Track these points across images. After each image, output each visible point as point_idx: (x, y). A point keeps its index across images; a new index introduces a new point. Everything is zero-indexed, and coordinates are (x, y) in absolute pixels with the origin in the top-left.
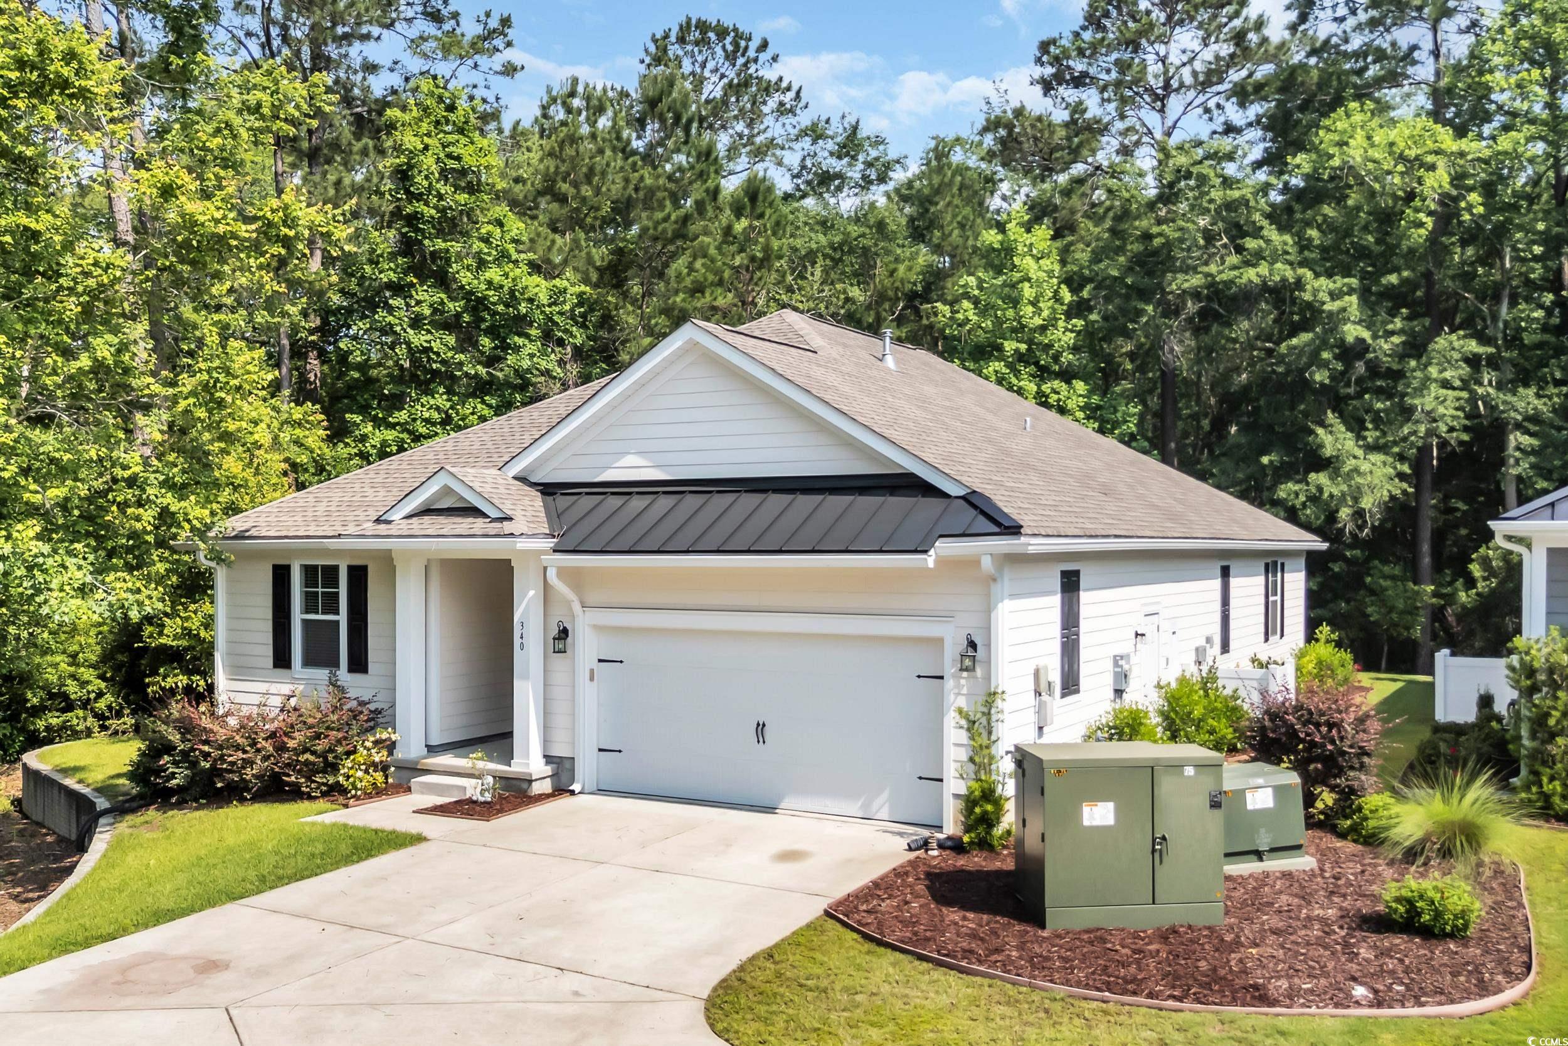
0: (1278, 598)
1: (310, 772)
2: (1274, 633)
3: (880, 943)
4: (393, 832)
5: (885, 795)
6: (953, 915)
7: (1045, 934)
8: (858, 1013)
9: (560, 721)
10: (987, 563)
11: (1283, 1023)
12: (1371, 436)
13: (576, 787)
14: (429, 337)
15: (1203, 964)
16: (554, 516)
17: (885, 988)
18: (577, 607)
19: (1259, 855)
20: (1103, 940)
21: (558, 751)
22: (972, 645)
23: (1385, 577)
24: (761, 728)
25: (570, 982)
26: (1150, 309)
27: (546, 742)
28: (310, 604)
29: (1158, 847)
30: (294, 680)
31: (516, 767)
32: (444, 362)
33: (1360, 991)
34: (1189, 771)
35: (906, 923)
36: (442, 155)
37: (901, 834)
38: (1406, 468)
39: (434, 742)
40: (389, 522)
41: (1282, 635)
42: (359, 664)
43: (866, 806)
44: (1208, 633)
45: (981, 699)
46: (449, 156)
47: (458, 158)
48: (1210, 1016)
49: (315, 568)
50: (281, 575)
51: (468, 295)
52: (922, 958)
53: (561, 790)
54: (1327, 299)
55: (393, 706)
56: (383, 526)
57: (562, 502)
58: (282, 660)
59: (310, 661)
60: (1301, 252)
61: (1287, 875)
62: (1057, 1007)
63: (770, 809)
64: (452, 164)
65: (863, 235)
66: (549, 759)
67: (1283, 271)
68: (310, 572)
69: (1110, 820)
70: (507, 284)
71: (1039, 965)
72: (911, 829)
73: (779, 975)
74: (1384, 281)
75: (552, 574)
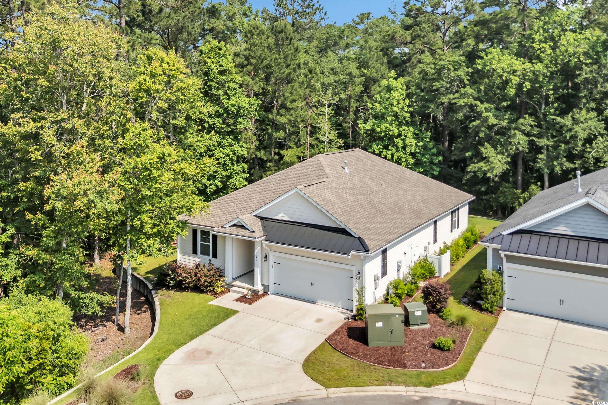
0: (457, 218)
1: (207, 287)
2: (455, 228)
3: (336, 349)
4: (231, 309)
5: (341, 302)
6: (351, 341)
7: (368, 348)
8: (330, 368)
9: (265, 277)
10: (362, 257)
11: (407, 372)
12: (499, 148)
13: (269, 293)
14: (214, 120)
15: (396, 357)
16: (264, 228)
17: (336, 362)
18: (269, 251)
19: (418, 325)
20: (379, 350)
21: (265, 283)
22: (359, 273)
23: (506, 188)
24: (312, 283)
25: (277, 359)
26: (433, 106)
27: (262, 281)
28: (202, 239)
29: (391, 331)
30: (198, 258)
31: (255, 288)
32: (218, 128)
33: (423, 365)
34: (397, 316)
35: (341, 344)
36: (218, 66)
37: (343, 313)
38: (509, 160)
39: (234, 277)
40: (225, 228)
41: (458, 227)
42: (215, 256)
43: (336, 304)
44: (429, 241)
45: (361, 287)
46: (220, 66)
47: (222, 66)
48: (394, 370)
49: (204, 231)
50: (195, 232)
51: (225, 109)
52: (343, 354)
53: (266, 293)
54: (484, 111)
55: (225, 269)
56: (223, 229)
57: (265, 222)
58: (195, 252)
59: (202, 253)
60: (478, 93)
61: (423, 330)
62: (366, 367)
63: (314, 303)
64: (221, 69)
65: (345, 78)
66: (263, 285)
67: (471, 101)
68: (202, 232)
69: (381, 326)
70: (237, 104)
71: (365, 357)
72: (346, 311)
73: (316, 358)
74: (502, 104)
75: (264, 246)
